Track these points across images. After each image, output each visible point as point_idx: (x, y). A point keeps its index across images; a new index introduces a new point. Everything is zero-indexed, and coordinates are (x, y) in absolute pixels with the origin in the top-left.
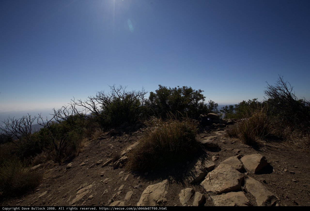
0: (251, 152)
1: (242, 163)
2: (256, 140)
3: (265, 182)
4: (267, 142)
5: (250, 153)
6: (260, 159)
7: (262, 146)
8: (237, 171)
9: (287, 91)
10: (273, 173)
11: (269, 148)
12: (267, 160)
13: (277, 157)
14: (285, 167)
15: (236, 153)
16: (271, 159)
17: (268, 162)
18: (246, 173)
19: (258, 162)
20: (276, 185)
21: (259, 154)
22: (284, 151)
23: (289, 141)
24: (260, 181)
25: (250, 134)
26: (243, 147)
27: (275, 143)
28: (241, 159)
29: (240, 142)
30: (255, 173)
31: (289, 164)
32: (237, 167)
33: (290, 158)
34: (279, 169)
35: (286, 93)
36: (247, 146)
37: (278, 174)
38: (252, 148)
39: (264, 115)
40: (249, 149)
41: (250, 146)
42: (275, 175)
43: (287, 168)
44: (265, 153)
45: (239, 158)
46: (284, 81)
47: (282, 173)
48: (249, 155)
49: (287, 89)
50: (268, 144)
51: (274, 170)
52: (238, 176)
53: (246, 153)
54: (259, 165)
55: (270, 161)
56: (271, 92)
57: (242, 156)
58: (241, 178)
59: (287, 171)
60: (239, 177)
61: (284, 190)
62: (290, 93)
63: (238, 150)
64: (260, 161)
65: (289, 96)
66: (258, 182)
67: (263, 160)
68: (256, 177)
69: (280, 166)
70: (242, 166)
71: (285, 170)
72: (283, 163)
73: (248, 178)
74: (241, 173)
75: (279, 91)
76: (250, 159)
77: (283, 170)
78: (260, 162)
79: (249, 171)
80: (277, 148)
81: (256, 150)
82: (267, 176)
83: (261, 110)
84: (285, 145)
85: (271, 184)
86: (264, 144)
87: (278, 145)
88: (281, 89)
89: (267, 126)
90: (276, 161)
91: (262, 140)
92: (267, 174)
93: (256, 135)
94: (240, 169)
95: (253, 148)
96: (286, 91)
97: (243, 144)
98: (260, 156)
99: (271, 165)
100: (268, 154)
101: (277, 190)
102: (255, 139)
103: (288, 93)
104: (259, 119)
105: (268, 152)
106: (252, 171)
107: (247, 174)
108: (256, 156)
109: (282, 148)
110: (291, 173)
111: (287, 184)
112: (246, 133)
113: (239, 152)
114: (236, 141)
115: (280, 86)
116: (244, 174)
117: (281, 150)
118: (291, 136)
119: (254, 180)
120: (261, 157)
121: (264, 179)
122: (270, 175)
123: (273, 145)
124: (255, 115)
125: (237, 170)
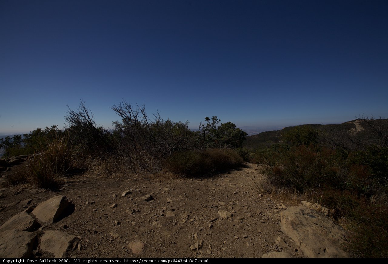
0: (48, 196)
1: (34, 217)
2: (55, 179)
3: (66, 227)
4: (68, 178)
5: (48, 198)
6: (60, 202)
7: (63, 184)
8: (25, 232)
9: (89, 118)
10: (75, 212)
11: (71, 184)
12: (68, 200)
13: (79, 192)
14: (86, 200)
15: (24, 206)
16: (72, 196)
17: (69, 202)
18: (40, 229)
19: (57, 206)
20: (78, 224)
21: (59, 196)
22: (86, 182)
23: (91, 171)
24: (61, 229)
25: (46, 172)
26: (36, 194)
27: (77, 177)
28: (32, 212)
29: (31, 188)
30: (53, 223)
31: (90, 195)
32: (26, 226)
33: (91, 188)
34: (81, 204)
35: (87, 120)
36: (43, 190)
37: (80, 210)
38: (49, 191)
39: (64, 145)
40: (45, 193)
41: (46, 189)
42: (77, 212)
43: (88, 200)
44: (66, 192)
45: (29, 211)
46: (86, 108)
47: (84, 208)
48: (44, 202)
49: (88, 116)
50: (69, 180)
51: (76, 208)
52: (27, 238)
53: (40, 200)
54: (58, 210)
55: (71, 200)
56: (73, 118)
57: (35, 207)
58: (32, 240)
59: (88, 204)
60: (28, 240)
61: (86, 225)
62: (91, 121)
63: (27, 201)
64: (59, 204)
65: (90, 123)
66: (57, 231)
67: (64, 201)
68: (55, 227)
69: (82, 200)
70: (35, 220)
71: (87, 203)
72: (85, 196)
73: (44, 233)
74: (33, 232)
75: (81, 118)
76: (47, 207)
77: (85, 203)
78: (60, 206)
79: (45, 223)
80: (79, 182)
81: (55, 192)
82: (68, 219)
83: (61, 139)
84: (87, 176)
85: (73, 226)
86: (66, 181)
87: (80, 178)
88: (83, 115)
89: (68, 158)
90: (78, 197)
91: (62, 177)
92: (68, 216)
93: (55, 172)
94: (30, 227)
95: (51, 190)
96: (87, 118)
97: (37, 189)
98: (59, 197)
99: (72, 203)
100: (69, 191)
101: (79, 228)
102: (53, 177)
103: (89, 120)
104: (58, 151)
105: (69, 189)
106: (49, 221)
107: (43, 229)
108: (55, 200)
109: (84, 180)
110: (92, 203)
111: (89, 217)
112: (41, 173)
113: (29, 202)
114: (24, 189)
115: (82, 111)
116: (38, 231)
117: (83, 182)
118: (92, 165)
119: (52, 231)
120: (62, 198)
121: (65, 224)
122: (72, 215)
123: (75, 179)
124: (52, 147)
125: (27, 230)
